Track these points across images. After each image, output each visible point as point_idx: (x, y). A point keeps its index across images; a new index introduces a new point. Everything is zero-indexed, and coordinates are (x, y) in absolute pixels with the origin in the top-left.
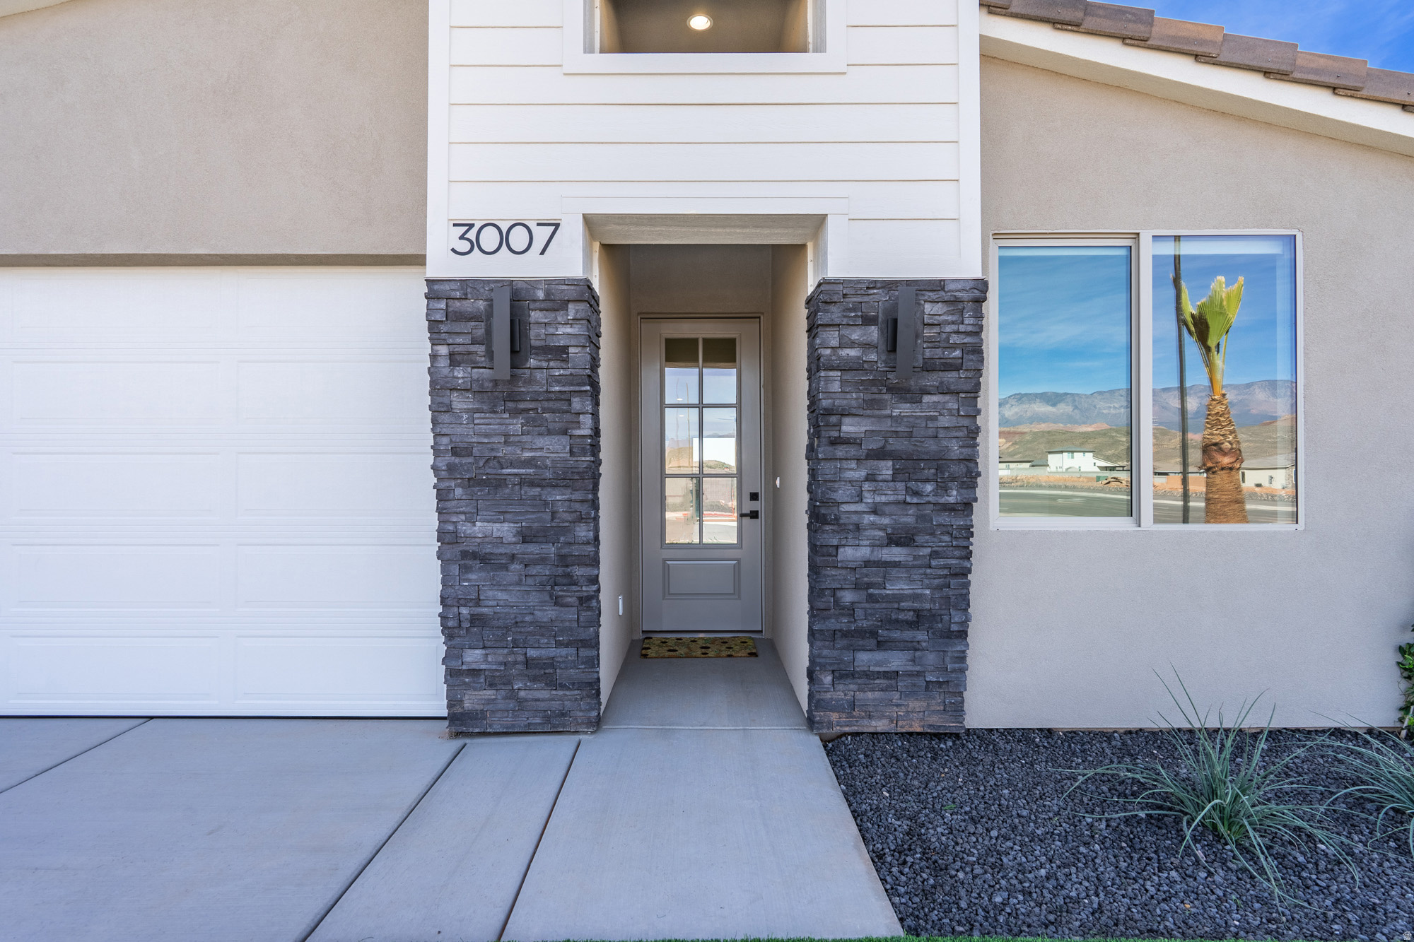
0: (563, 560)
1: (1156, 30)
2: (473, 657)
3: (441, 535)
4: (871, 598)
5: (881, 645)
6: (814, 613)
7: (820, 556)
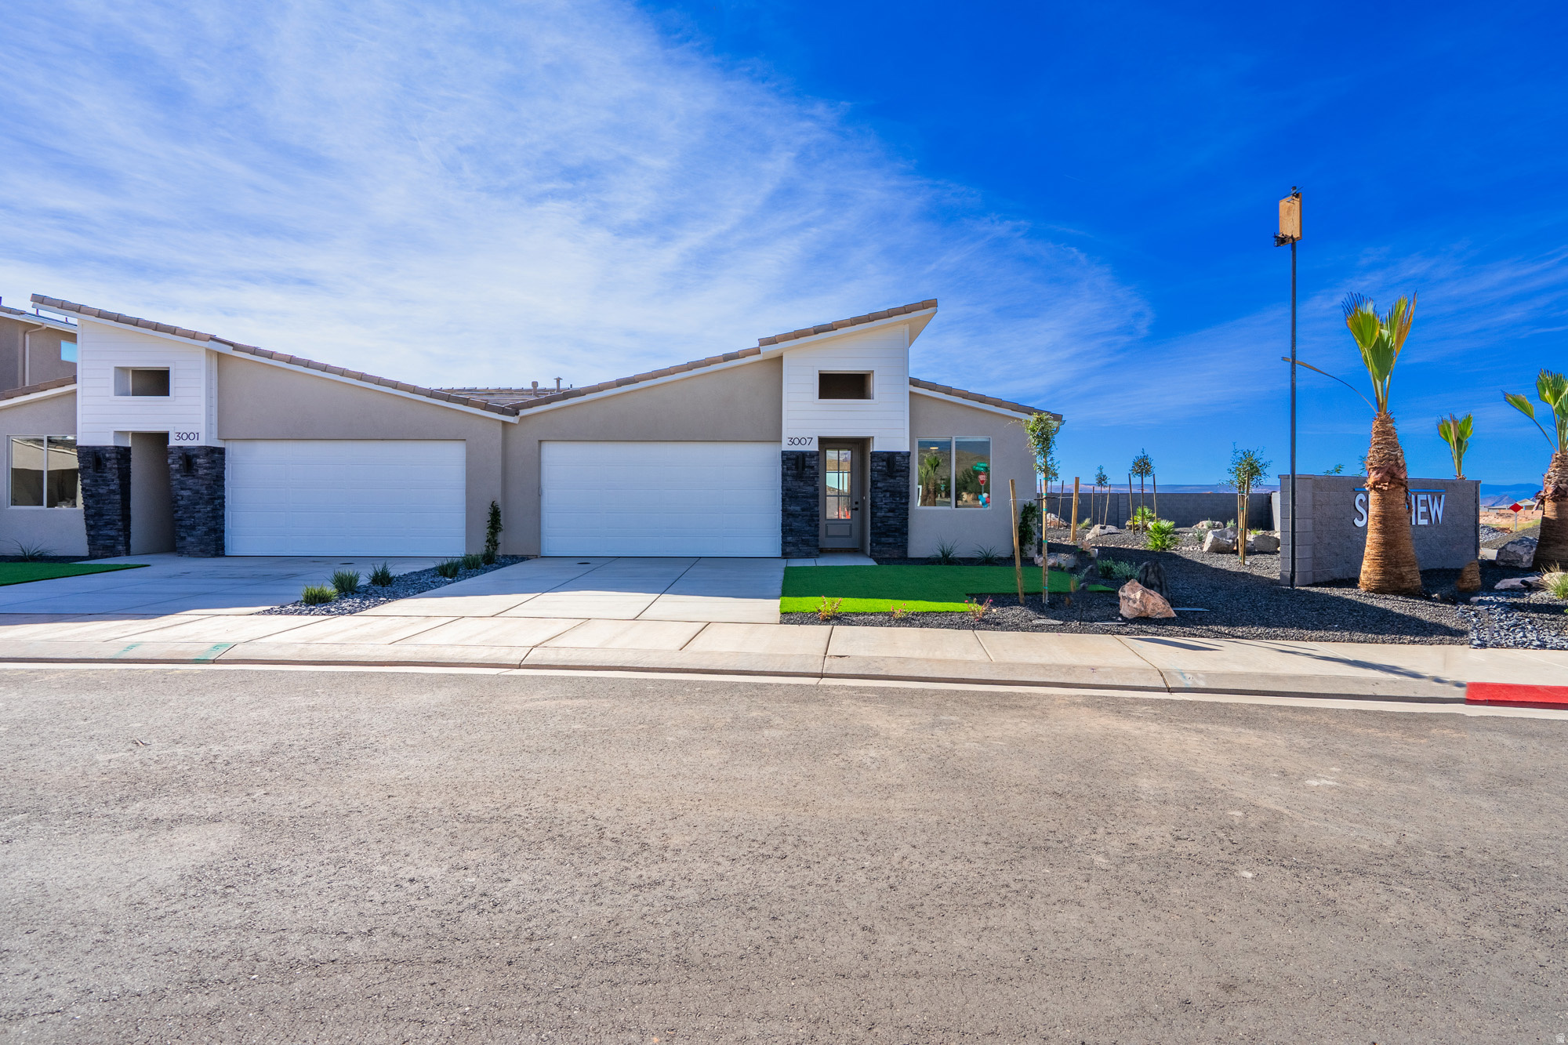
0: (812, 516)
1: (953, 391)
2: (789, 539)
3: (783, 510)
4: (885, 525)
5: (888, 536)
6: (872, 529)
7: (873, 515)
